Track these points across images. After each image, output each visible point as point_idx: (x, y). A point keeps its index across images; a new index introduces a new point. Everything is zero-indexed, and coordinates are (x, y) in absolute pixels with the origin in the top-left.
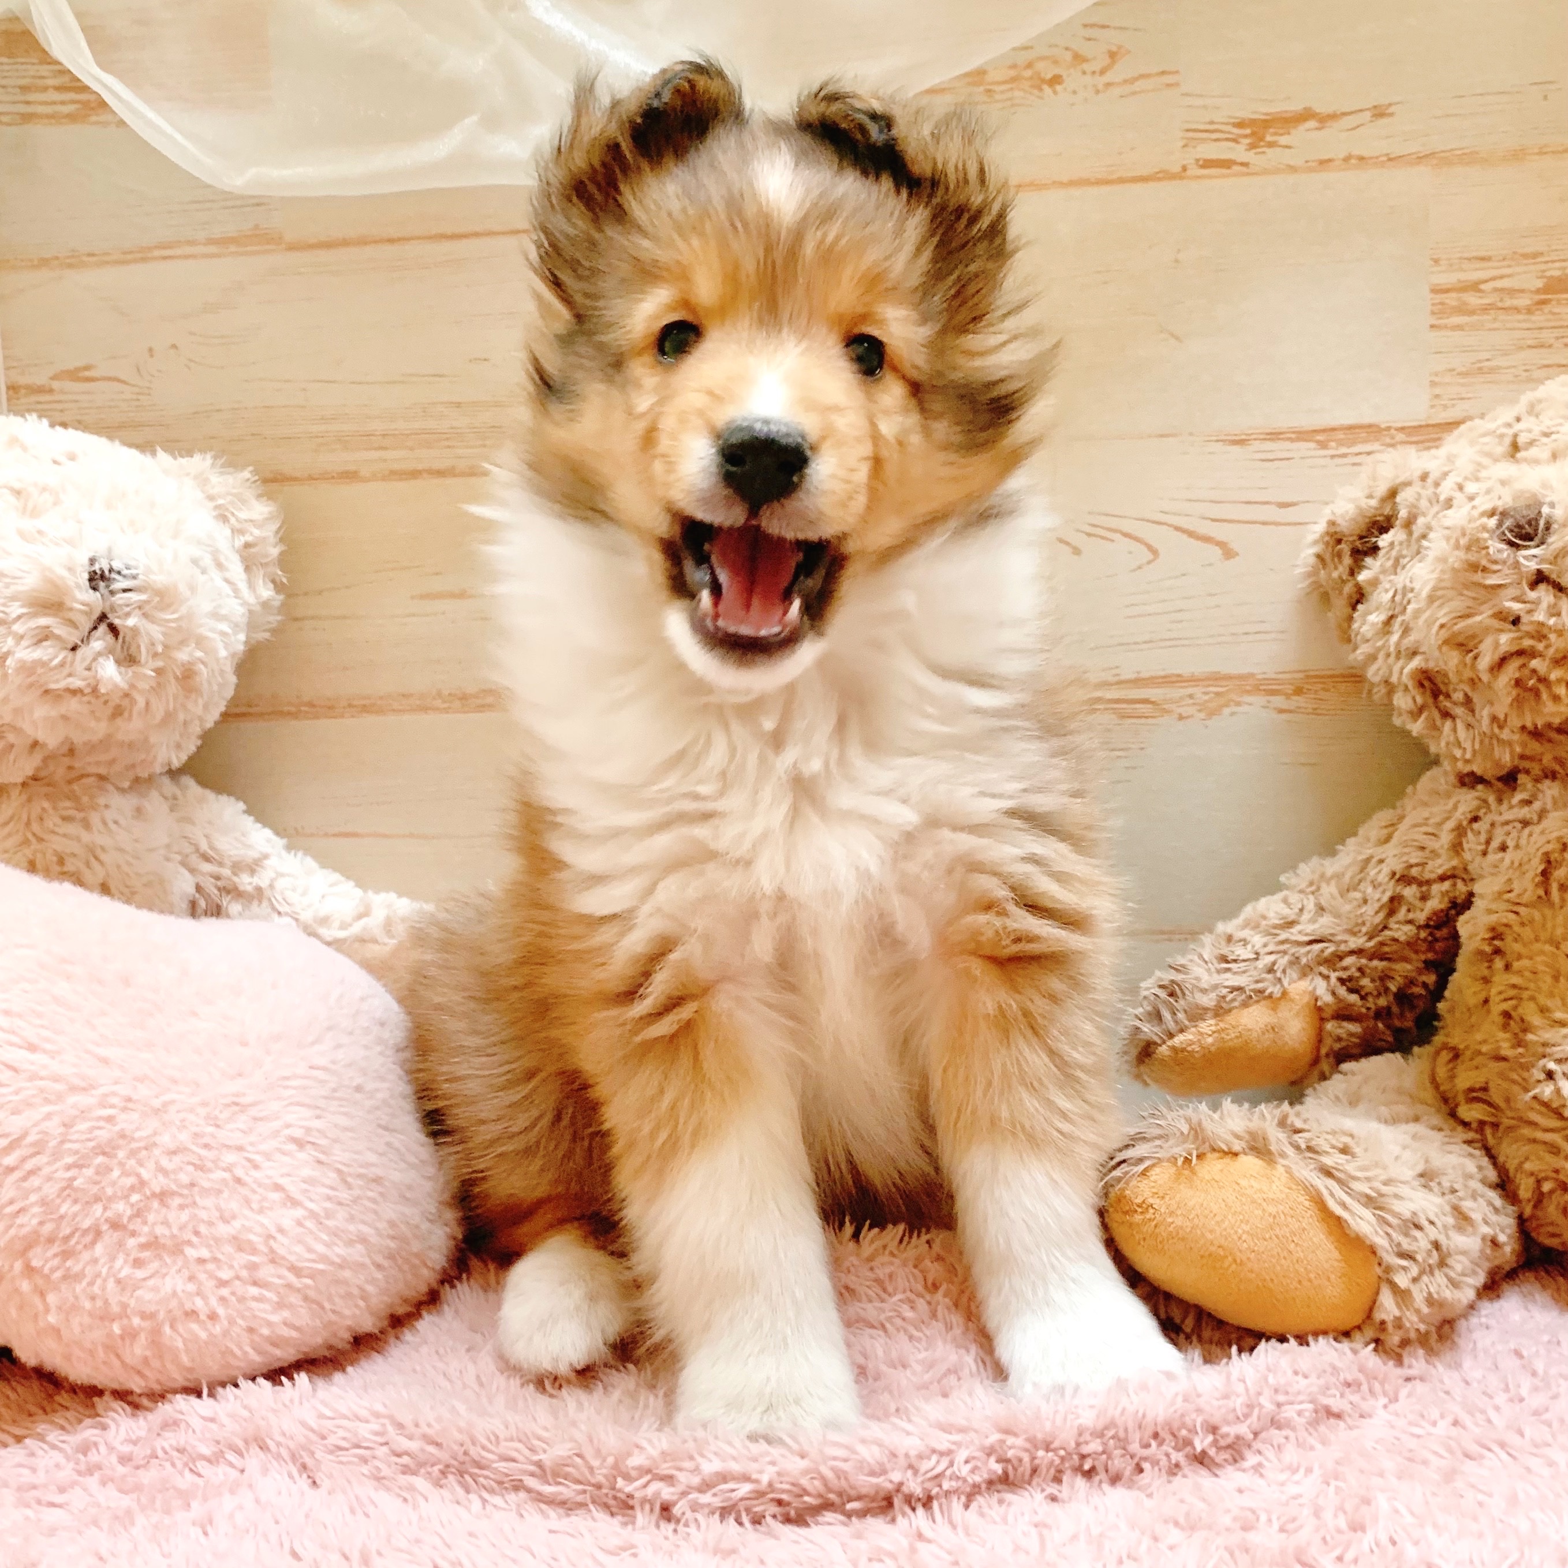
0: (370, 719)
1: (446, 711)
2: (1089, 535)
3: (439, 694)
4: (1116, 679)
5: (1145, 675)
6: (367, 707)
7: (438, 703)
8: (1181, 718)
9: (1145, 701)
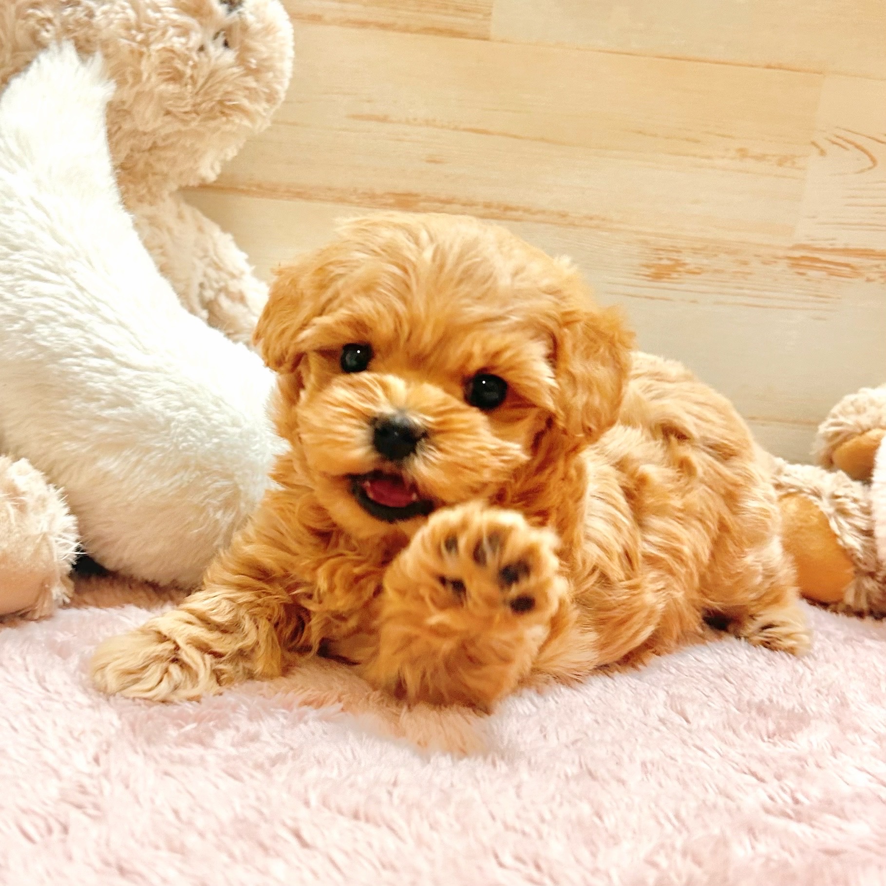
0: (300, 203)
1: (359, 205)
2: (834, 143)
3: (355, 191)
4: (830, 247)
5: (851, 247)
6: (300, 193)
7: (353, 198)
8: (869, 280)
9: (847, 265)
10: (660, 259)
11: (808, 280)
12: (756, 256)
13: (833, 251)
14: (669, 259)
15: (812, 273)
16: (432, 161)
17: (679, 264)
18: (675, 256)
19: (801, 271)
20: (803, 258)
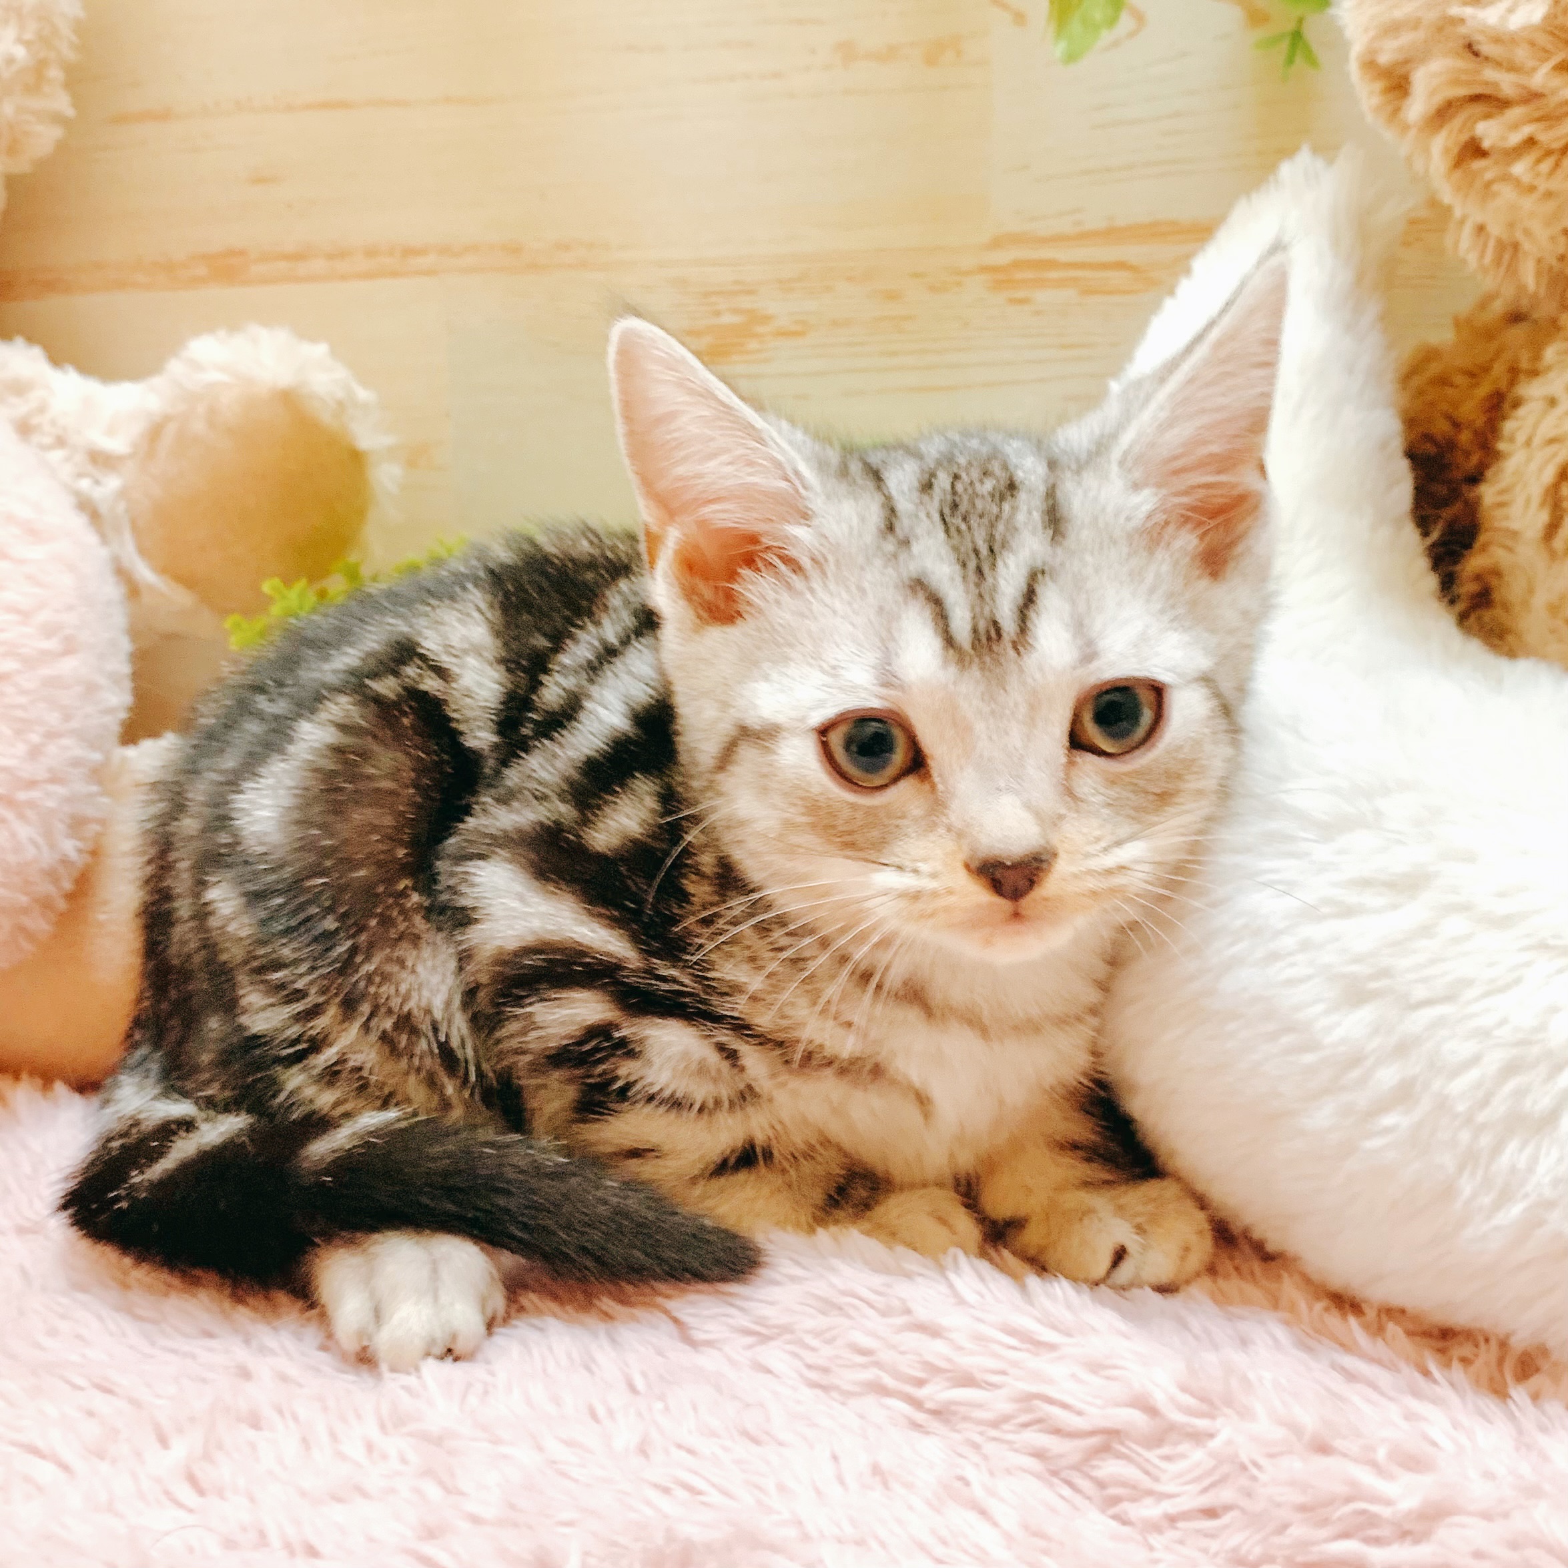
9: (1121, 265)
10: (718, 313)
11: (1038, 313)
12: (916, 275)
13: (1084, 237)
14: (736, 311)
15: (1042, 297)
16: (260, 180)
17: (757, 318)
18: (745, 302)
19: (1020, 294)
20: (1017, 265)
